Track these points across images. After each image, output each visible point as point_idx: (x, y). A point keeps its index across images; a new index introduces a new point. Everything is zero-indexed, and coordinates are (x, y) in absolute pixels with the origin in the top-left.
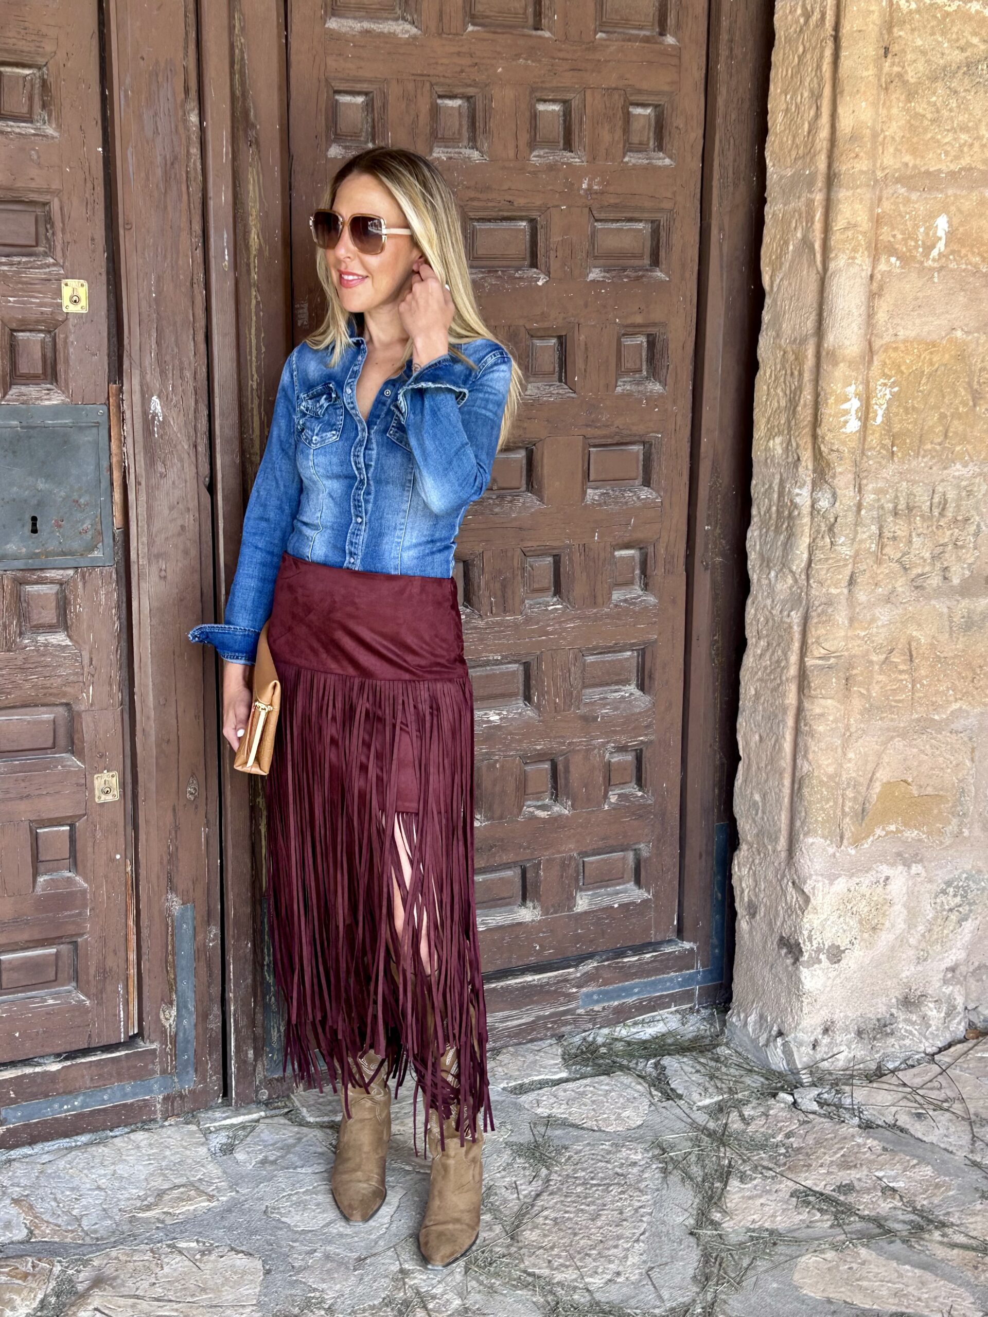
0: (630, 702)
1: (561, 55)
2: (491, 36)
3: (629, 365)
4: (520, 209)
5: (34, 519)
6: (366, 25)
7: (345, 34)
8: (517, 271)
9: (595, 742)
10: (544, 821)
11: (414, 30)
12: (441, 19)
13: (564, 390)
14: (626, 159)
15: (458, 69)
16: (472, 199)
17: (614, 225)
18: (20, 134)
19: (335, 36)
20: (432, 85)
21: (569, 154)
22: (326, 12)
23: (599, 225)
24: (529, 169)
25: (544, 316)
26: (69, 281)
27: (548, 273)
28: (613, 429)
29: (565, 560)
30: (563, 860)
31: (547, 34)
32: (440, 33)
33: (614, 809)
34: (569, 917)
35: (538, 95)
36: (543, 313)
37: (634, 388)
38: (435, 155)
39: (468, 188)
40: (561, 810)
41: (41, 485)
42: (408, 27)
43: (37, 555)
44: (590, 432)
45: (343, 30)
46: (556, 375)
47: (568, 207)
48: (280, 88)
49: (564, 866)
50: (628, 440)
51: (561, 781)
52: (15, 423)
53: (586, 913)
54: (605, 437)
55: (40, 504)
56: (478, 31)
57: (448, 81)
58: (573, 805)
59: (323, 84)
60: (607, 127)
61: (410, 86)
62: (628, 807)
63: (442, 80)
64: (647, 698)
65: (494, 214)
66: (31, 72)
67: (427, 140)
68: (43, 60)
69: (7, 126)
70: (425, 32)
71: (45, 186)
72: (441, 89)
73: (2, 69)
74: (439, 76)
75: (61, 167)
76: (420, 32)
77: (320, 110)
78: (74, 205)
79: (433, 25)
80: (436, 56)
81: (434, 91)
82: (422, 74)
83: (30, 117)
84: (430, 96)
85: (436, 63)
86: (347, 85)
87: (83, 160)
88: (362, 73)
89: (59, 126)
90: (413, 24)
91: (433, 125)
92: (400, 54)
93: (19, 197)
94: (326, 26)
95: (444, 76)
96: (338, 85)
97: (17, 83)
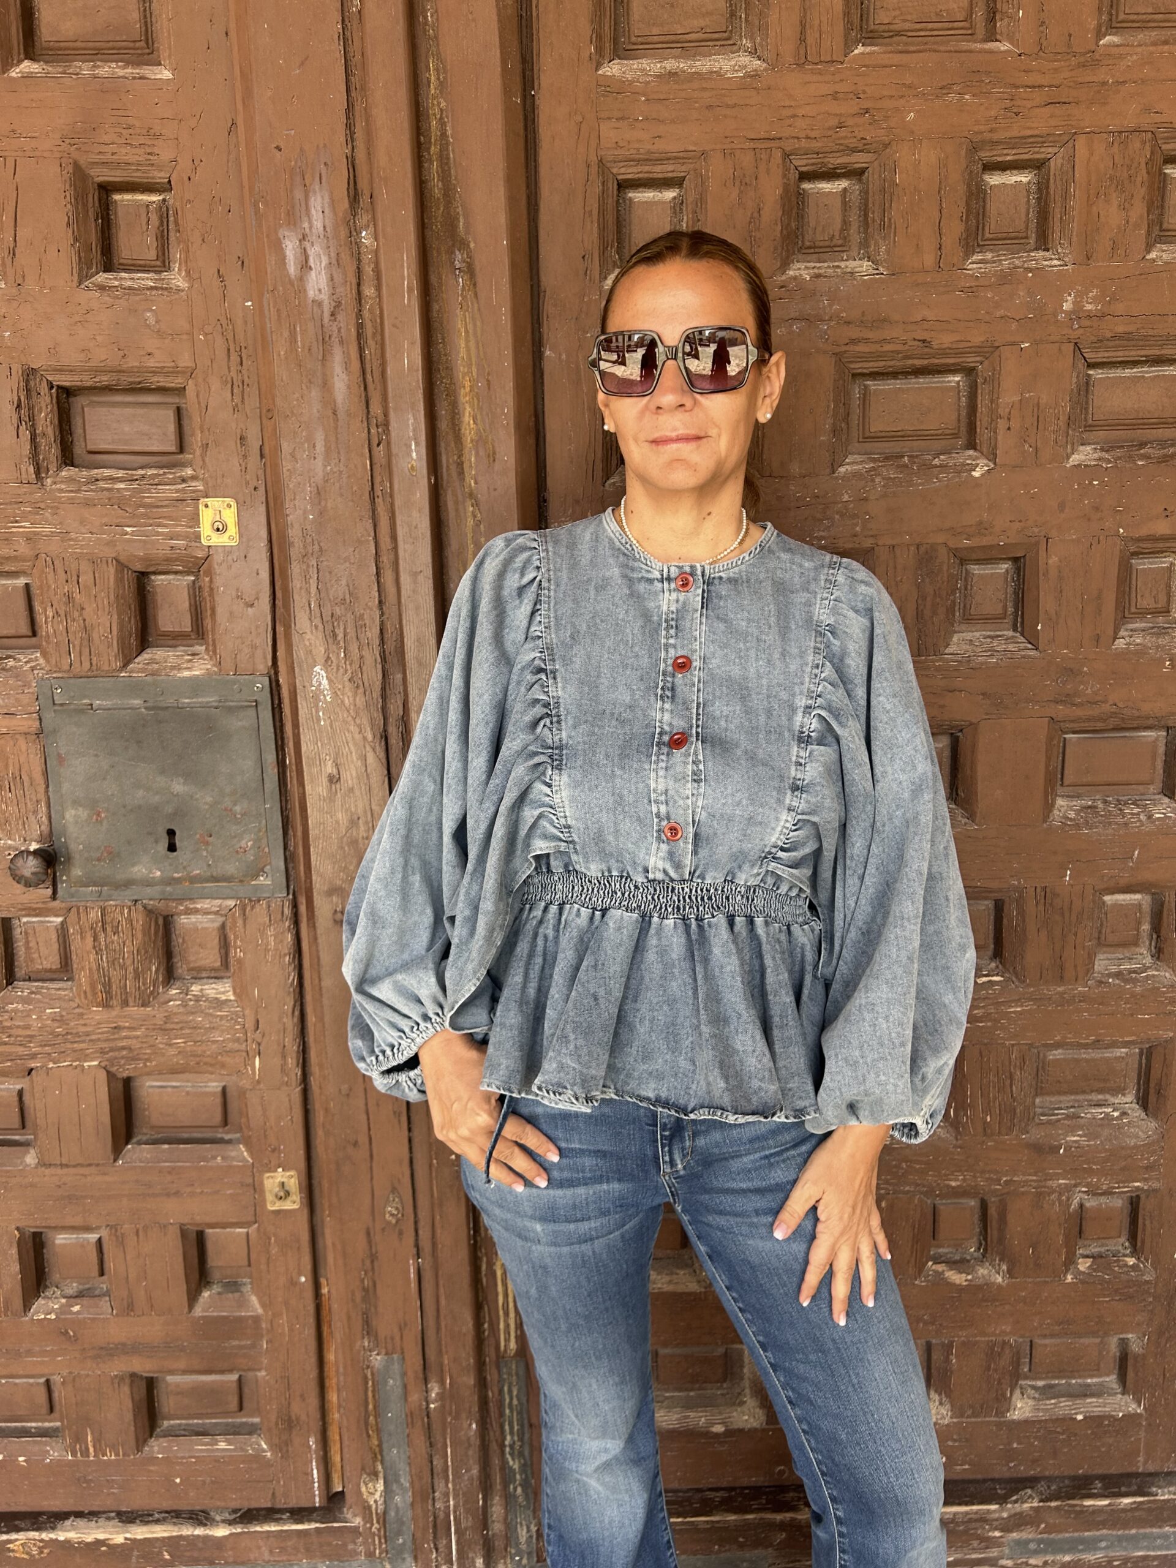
0: (1120, 1127)
1: (1030, 79)
2: (896, 59)
3: (1146, 602)
4: (944, 353)
5: (171, 833)
6: (671, 65)
7: (631, 82)
8: (937, 456)
9: (1053, 1184)
10: (960, 1289)
11: (756, 64)
12: (803, 39)
13: (1019, 646)
14: (1153, 255)
15: (834, 122)
16: (854, 342)
17: (1128, 372)
18: (130, 288)
19: (615, 89)
20: (786, 155)
21: (1041, 253)
22: (600, 50)
23: (1096, 374)
24: (963, 283)
25: (982, 528)
26: (209, 501)
27: (993, 456)
28: (1107, 708)
29: (1011, 911)
30: (991, 1346)
31: (1004, 46)
32: (802, 62)
33: (1083, 1282)
34: (999, 1425)
35: (985, 155)
36: (981, 523)
37: (1149, 641)
38: (791, 273)
39: (848, 323)
40: (993, 1274)
41: (178, 787)
42: (745, 59)
43: (178, 881)
44: (1061, 711)
45: (632, 78)
46: (1009, 620)
47: (1035, 343)
48: (509, 180)
49: (992, 1353)
50: (1135, 724)
51: (993, 1233)
52: (137, 702)
53: (1026, 1422)
54: (1088, 720)
55: (177, 813)
56: (874, 53)
57: (815, 145)
58: (1009, 1271)
59: (594, 169)
60: (1115, 203)
61: (747, 160)
62: (1108, 1282)
63: (804, 144)
64: (1153, 1125)
65: (897, 364)
66: (161, 198)
67: (776, 248)
68: (162, 174)
69: (115, 279)
70: (774, 64)
71: (172, 364)
72: (804, 162)
73: (117, 197)
74: (798, 138)
75: (191, 334)
76: (765, 65)
77: (590, 214)
78: (213, 389)
79: (788, 50)
80: (792, 103)
81: (792, 167)
82: (766, 136)
83: (158, 263)
84: (784, 176)
85: (794, 116)
86: (640, 168)
87: (224, 321)
88: (661, 146)
89: (188, 272)
90: (753, 52)
91: (789, 224)
92: (728, 106)
93: (140, 383)
94: (600, 72)
95: (807, 138)
96: (623, 170)
97: (138, 216)
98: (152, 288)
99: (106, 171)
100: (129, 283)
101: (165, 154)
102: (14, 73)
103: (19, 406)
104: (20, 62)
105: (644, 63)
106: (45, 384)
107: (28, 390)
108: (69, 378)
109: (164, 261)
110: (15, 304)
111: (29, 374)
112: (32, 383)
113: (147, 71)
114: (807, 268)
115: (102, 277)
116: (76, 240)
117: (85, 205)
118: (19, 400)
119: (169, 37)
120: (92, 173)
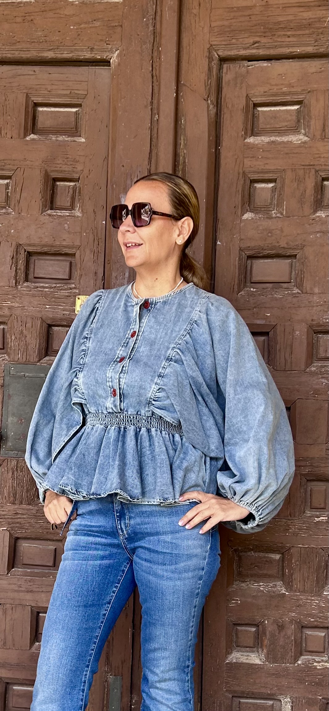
6: (273, 138)
7: (257, 145)
11: (306, 139)
12: (324, 130)
18: (60, 216)
19: (251, 147)
20: (317, 171)
22: (246, 133)
26: (80, 297)
32: (323, 138)
38: (318, 215)
42: (301, 137)
45: (256, 142)
48: (208, 178)
57: (328, 168)
59: (241, 175)
61: (301, 173)
63: (323, 167)
66: (74, 184)
67: (311, 205)
68: (77, 175)
69: (55, 212)
70: (313, 138)
71: (72, 244)
72: (324, 174)
73: (58, 183)
74: (321, 165)
75: (80, 233)
76: (309, 139)
77: (239, 191)
78: (87, 253)
79: (318, 134)
80: (319, 152)
81: (319, 176)
82: (309, 164)
83: (70, 207)
84: (315, 179)
85: (320, 157)
86: (259, 175)
87: (94, 228)
88: (267, 167)
89: (82, 211)
90: (305, 135)
91: (317, 196)
92: (294, 153)
93: (58, 251)
94: (246, 141)
95: (325, 165)
96: (252, 176)
97: (65, 190)
98: (68, 216)
99: (56, 174)
100: (60, 214)
101: (79, 167)
102: (28, 138)
103: (13, 258)
104: (30, 134)
105: (263, 138)
106: (23, 250)
107: (17, 252)
108: (33, 248)
109: (72, 207)
110: (17, 220)
111: (19, 246)
112: (19, 250)
113: (76, 139)
114: (324, 213)
115: (49, 212)
116: (42, 197)
117: (47, 185)
118: (13, 255)
119: (85, 127)
120: (51, 174)
